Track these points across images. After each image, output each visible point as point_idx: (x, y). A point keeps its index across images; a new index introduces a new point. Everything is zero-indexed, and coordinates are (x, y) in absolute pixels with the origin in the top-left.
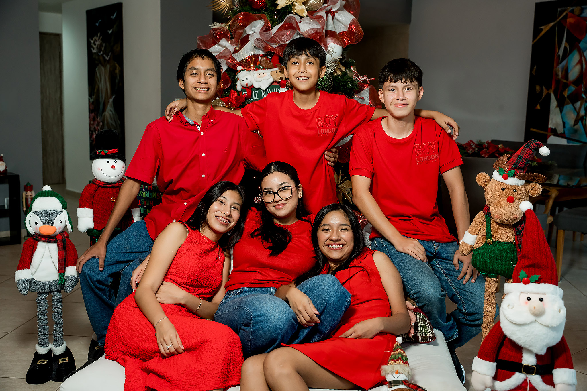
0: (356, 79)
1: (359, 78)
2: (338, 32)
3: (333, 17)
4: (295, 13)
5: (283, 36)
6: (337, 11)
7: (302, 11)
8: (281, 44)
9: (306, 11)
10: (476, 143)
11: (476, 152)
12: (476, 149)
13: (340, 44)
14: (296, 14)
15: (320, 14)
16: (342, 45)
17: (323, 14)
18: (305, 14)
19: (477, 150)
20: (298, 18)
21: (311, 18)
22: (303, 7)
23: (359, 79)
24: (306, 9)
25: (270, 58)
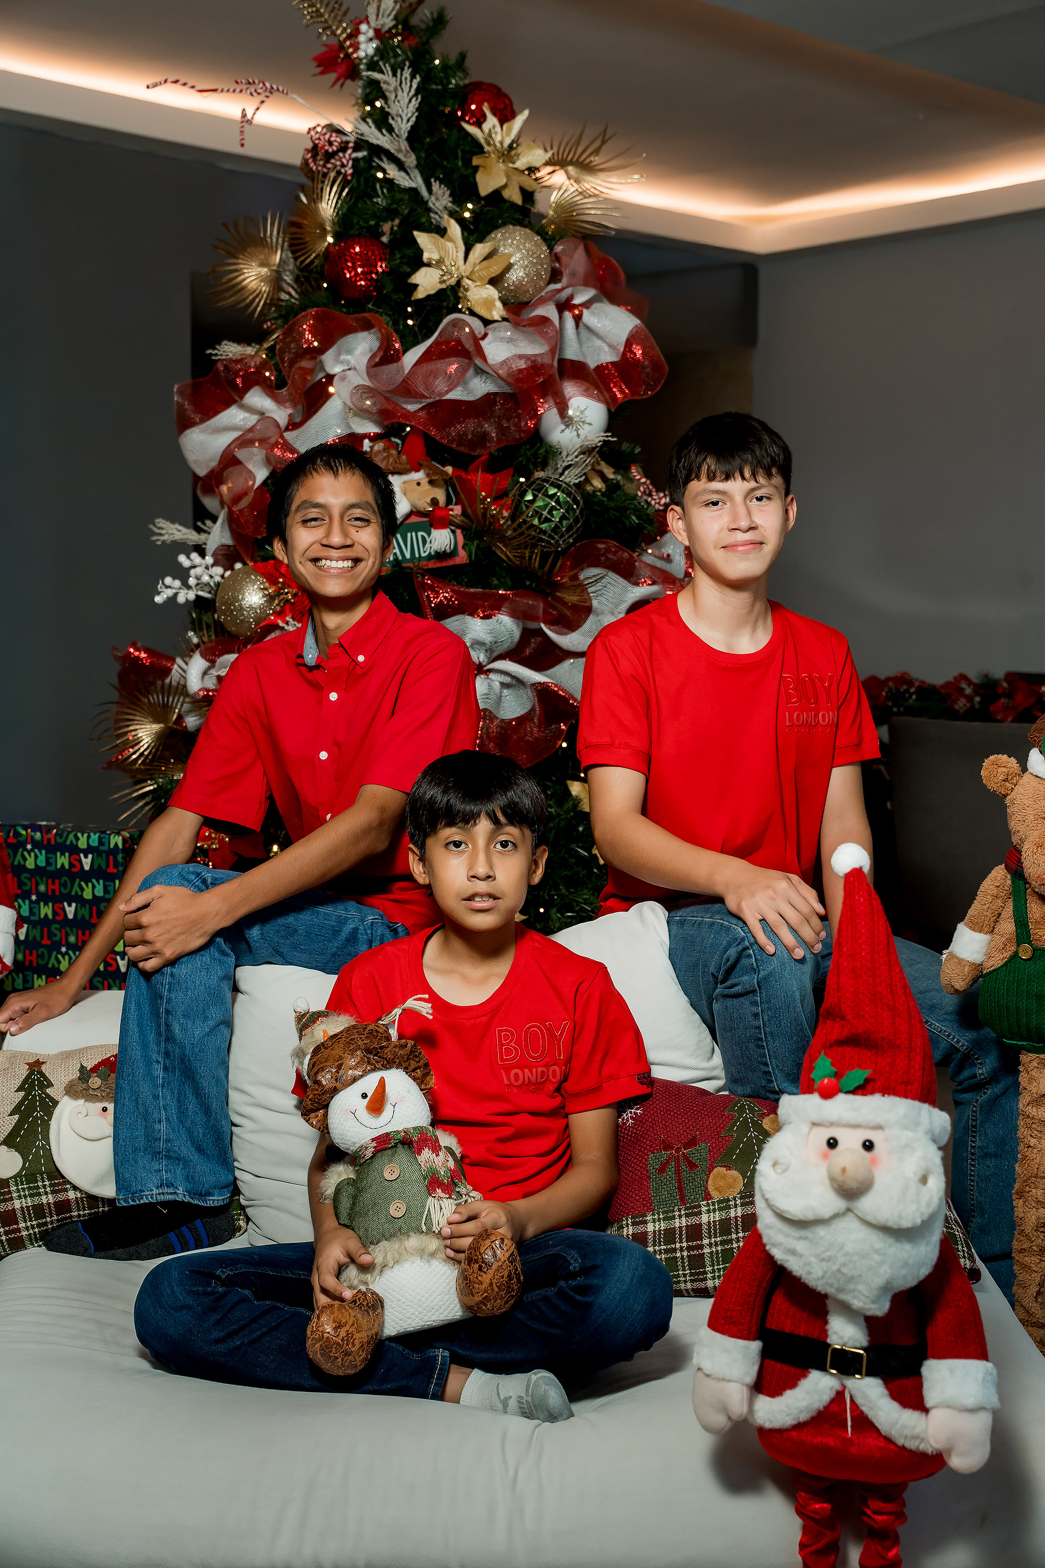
0: (646, 501)
1: (655, 497)
2: (592, 365)
3: (578, 319)
4: (469, 309)
5: (436, 377)
6: (587, 305)
7: (489, 304)
8: (432, 400)
9: (499, 304)
10: (975, 680)
11: (977, 706)
12: (977, 699)
13: (602, 399)
14: (472, 313)
15: (540, 311)
16: (606, 403)
17: (549, 311)
18: (498, 312)
19: (980, 703)
20: (476, 324)
21: (517, 325)
22: (492, 292)
23: (653, 502)
24: (500, 298)
25: (399, 441)
